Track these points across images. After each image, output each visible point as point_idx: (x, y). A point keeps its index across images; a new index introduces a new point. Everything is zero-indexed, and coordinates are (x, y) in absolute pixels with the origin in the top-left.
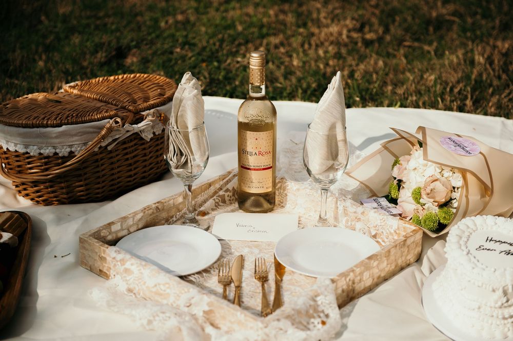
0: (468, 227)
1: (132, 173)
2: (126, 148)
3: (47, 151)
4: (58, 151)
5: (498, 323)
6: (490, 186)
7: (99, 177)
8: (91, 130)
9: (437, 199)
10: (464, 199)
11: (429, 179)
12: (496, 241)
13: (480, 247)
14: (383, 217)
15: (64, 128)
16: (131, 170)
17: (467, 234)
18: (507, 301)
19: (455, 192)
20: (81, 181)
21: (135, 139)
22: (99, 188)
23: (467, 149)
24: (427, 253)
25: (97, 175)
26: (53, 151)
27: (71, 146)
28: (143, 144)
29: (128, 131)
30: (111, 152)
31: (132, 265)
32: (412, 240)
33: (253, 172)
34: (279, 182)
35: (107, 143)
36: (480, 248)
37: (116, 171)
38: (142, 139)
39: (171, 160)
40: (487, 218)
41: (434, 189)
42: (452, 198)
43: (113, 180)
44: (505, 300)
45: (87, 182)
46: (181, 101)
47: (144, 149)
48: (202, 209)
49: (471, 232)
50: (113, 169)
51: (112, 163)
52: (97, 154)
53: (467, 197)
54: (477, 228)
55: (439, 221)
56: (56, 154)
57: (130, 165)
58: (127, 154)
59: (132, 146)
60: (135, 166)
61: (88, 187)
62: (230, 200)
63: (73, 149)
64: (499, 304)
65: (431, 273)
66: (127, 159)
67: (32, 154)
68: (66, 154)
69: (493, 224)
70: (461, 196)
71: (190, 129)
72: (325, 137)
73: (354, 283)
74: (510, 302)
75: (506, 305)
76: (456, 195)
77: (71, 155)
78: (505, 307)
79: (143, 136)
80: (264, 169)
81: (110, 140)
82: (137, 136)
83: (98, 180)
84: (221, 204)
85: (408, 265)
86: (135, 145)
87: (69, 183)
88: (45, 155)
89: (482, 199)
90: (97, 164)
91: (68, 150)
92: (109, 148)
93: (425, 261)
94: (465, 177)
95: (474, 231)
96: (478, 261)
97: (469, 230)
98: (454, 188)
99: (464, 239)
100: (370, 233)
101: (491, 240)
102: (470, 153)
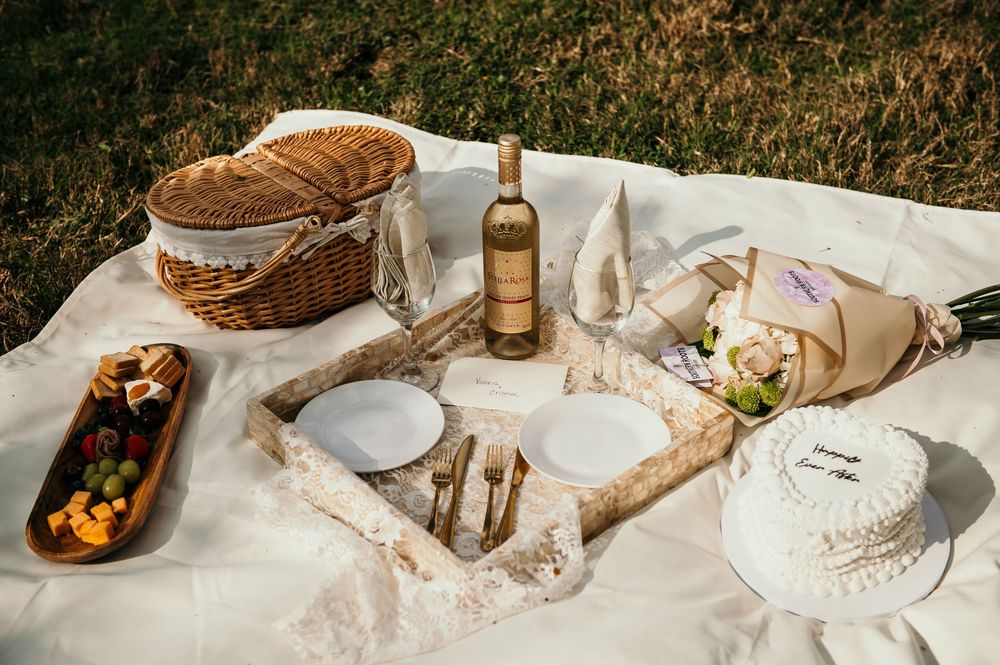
0: (792, 425)
1: (341, 288)
2: (330, 255)
3: (216, 262)
4: (230, 263)
5: (818, 574)
6: (840, 354)
7: (291, 297)
8: (277, 234)
9: (759, 371)
10: (797, 374)
11: (748, 342)
12: (828, 452)
15: (238, 231)
16: (338, 284)
17: (788, 436)
18: (831, 548)
19: (786, 361)
20: (266, 302)
21: (344, 241)
22: (292, 311)
23: (814, 293)
24: (740, 445)
25: (289, 293)
26: (225, 263)
27: (249, 257)
28: (357, 247)
29: (332, 233)
30: (308, 262)
31: (310, 457)
32: (715, 429)
33: (504, 305)
34: (545, 314)
35: (301, 250)
36: (803, 463)
37: (316, 287)
38: (354, 241)
39: (380, 293)
40: (822, 412)
41: (753, 357)
42: (782, 370)
43: (312, 299)
44: (827, 546)
45: (274, 303)
46: (391, 215)
47: (358, 254)
48: (432, 350)
49: (795, 433)
50: (311, 285)
51: (310, 277)
52: (287, 267)
53: (802, 369)
54: (805, 428)
55: (761, 400)
56: (228, 266)
57: (338, 277)
58: (332, 263)
59: (340, 252)
60: (344, 278)
61: (276, 309)
62: (476, 334)
63: (252, 261)
64: (819, 551)
65: (742, 476)
66: (333, 270)
67: (196, 264)
68: (243, 268)
69: (830, 422)
70: (794, 367)
71: (405, 254)
72: (598, 276)
73: (616, 500)
74: (834, 550)
75: (829, 553)
76: (787, 366)
77: (250, 269)
78: (828, 555)
79: (355, 237)
80: (518, 302)
81: (306, 246)
82: (346, 238)
83: (290, 301)
84: (461, 340)
85: (710, 463)
86: (345, 249)
87: (249, 305)
88: (214, 267)
89: (828, 372)
90: (287, 279)
91: (246, 261)
92: (305, 257)
93: (736, 456)
94: (801, 342)
95: (800, 432)
96: (794, 486)
97: (793, 431)
98: (786, 356)
99: (782, 446)
100: (663, 406)
101: (821, 450)
102: (816, 301)
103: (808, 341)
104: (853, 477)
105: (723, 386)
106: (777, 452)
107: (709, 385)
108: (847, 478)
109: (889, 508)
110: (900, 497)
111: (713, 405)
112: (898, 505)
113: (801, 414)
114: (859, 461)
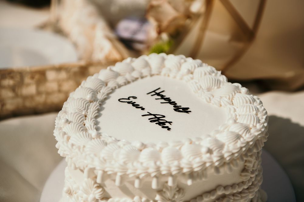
12: (163, 97)
13: (129, 99)
17: (135, 74)
44: (99, 194)
53: (203, 29)
64: (92, 197)
89: (233, 43)
94: (209, 2)
96: (96, 117)
99: (120, 80)
101: (158, 94)
104: (167, 125)
106: (111, 85)
108: (160, 124)
109: (176, 163)
110: (197, 154)
112: (190, 164)
114: (187, 112)
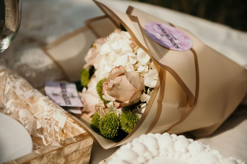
0: (146, 149)
6: (193, 92)
9: (121, 99)
10: (155, 105)
11: (115, 71)
14: (52, 108)
17: (141, 160)
19: (146, 93)
23: (176, 42)
40: (176, 140)
41: (118, 84)
42: (142, 101)
49: (148, 158)
53: (160, 102)
54: (159, 153)
55: (120, 127)
69: (184, 150)
70: (152, 100)
76: (146, 97)
89: (180, 109)
94: (161, 77)
95: (153, 157)
97: (147, 155)
98: (147, 88)
100: (35, 124)
102: (178, 47)
103: (168, 75)
105: (90, 114)
107: (79, 112)
111: (76, 126)
113: (156, 140)
